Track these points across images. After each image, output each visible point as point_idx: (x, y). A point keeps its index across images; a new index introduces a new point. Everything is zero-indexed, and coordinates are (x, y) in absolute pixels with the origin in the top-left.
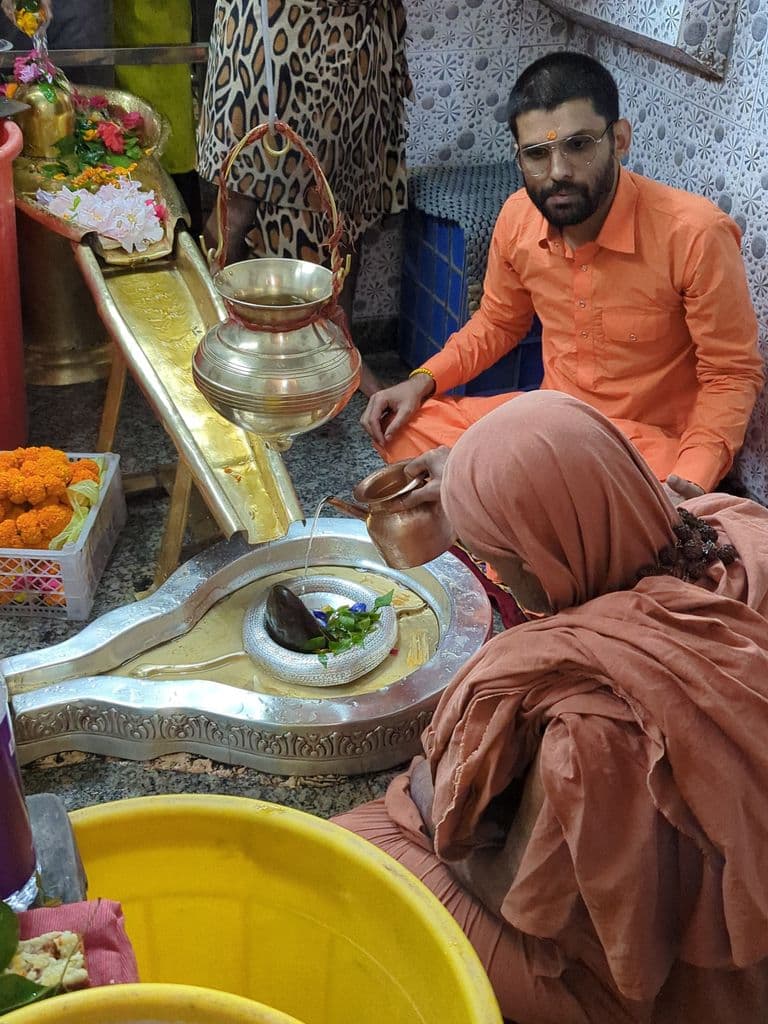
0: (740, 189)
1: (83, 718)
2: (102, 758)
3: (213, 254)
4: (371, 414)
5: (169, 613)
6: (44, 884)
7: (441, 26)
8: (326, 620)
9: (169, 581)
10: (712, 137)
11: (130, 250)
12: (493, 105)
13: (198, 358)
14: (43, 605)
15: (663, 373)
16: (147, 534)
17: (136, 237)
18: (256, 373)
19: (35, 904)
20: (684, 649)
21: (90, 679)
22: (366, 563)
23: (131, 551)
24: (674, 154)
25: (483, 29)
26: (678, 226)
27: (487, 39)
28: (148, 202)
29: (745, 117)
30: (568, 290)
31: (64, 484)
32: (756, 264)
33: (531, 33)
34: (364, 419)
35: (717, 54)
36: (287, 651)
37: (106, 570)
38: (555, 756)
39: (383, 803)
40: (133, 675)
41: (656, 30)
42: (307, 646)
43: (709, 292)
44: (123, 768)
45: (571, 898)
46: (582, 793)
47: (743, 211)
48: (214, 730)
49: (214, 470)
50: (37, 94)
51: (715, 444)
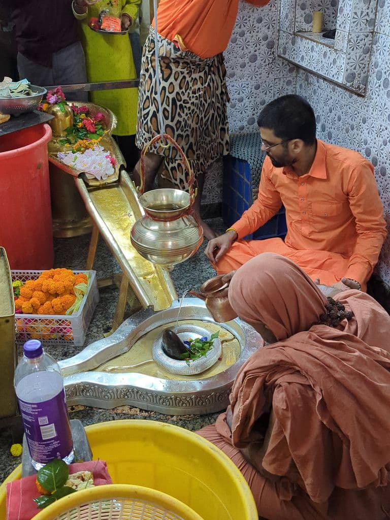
0: (374, 145)
1: (83, 391)
2: (91, 408)
3: (139, 189)
4: (208, 250)
5: (120, 343)
6: (76, 454)
7: (238, 72)
8: (189, 344)
9: (119, 328)
10: (361, 121)
11: (99, 179)
12: (263, 105)
13: (133, 232)
14: (63, 340)
15: (340, 230)
16: (109, 306)
17: (102, 173)
18: (158, 239)
19: (73, 462)
20: (329, 354)
21: (86, 373)
22: (207, 318)
23: (102, 314)
24: (345, 128)
25: (257, 71)
26: (345, 165)
27: (259, 76)
28: (107, 157)
29: (374, 114)
30: (296, 193)
31: (72, 285)
32: (383, 179)
33: (279, 73)
34: (206, 252)
35: (361, 86)
36: (172, 359)
37: (91, 323)
38: (279, 400)
39: (215, 426)
40: (104, 371)
41: (333, 76)
42: (181, 356)
43: (360, 194)
44: (101, 412)
45: (289, 459)
46: (290, 415)
47: (376, 155)
48: (140, 395)
49: (138, 278)
50: (57, 109)
51: (365, 262)
